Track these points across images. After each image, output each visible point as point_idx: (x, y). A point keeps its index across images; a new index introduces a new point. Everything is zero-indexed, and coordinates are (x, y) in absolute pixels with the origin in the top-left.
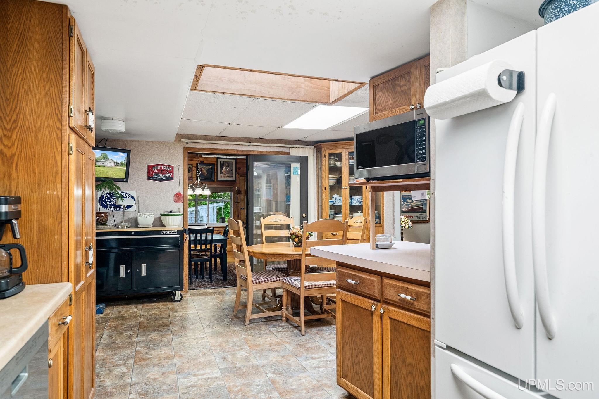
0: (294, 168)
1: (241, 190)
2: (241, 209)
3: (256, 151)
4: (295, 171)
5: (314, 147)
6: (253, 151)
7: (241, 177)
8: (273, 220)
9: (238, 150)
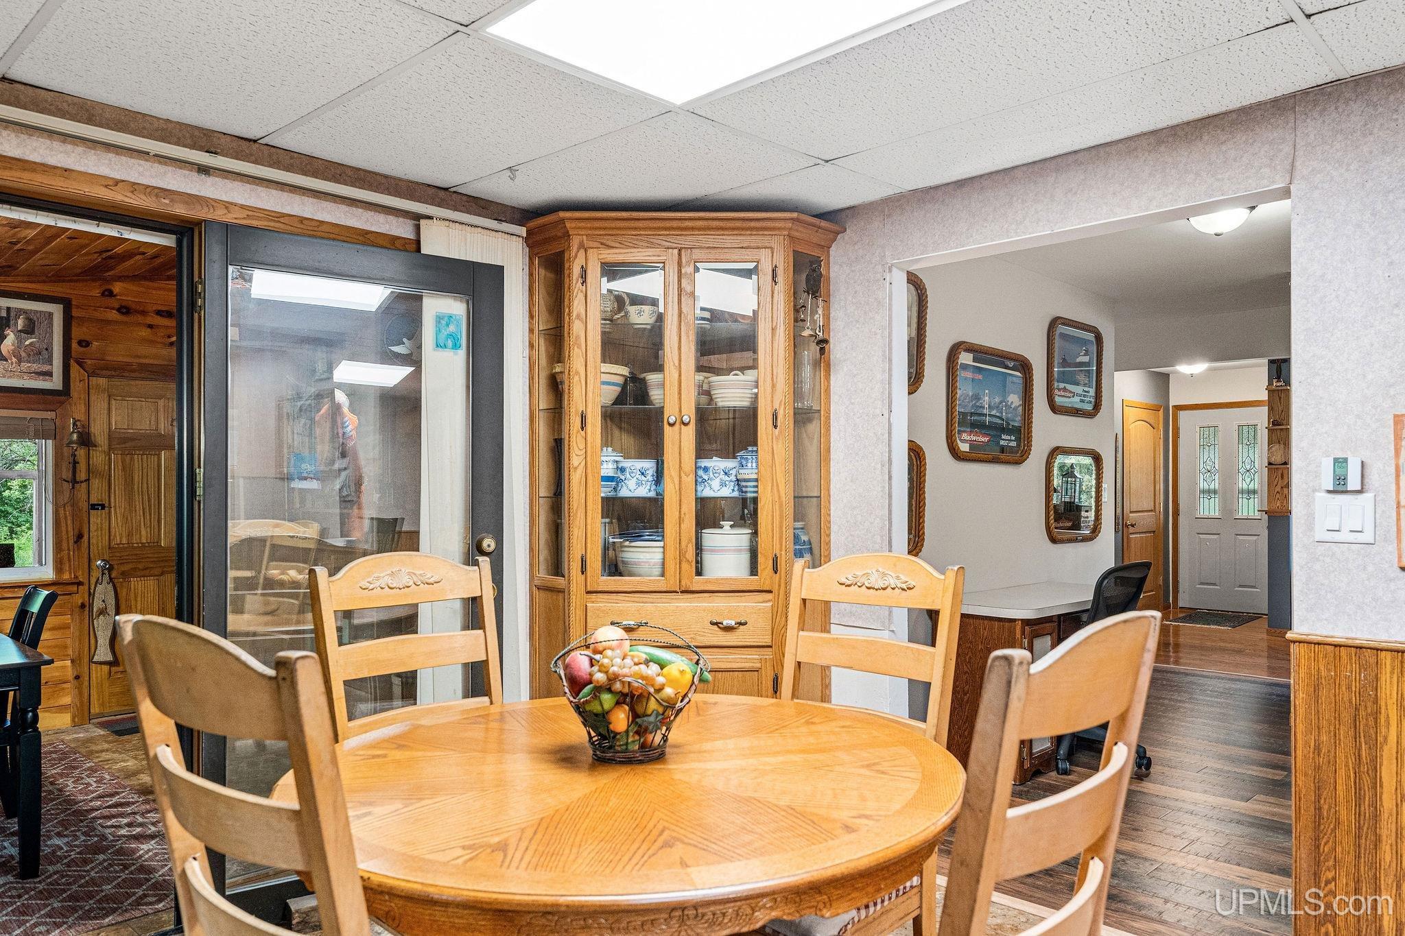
0: (439, 319)
1: (92, 430)
2: (93, 507)
3: (242, 207)
4: (445, 333)
5: (523, 231)
6: (228, 205)
7: (94, 380)
8: (382, 583)
9: (134, 187)
